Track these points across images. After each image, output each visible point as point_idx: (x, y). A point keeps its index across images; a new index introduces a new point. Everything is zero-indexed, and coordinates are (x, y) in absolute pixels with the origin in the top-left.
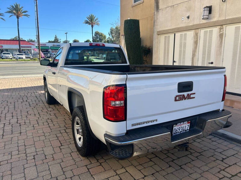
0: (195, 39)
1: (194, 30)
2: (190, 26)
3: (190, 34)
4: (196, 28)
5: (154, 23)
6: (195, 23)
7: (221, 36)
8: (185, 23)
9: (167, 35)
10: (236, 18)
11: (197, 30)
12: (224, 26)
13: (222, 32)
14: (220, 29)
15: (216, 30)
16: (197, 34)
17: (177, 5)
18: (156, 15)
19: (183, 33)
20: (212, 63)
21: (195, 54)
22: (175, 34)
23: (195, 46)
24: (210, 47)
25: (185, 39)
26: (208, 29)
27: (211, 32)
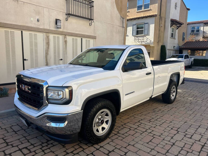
0: (46, 40)
1: (45, 33)
2: (41, 28)
3: (40, 37)
6: (45, 28)
7: (66, 42)
8: (34, 24)
11: (47, 33)
12: (66, 36)
13: (66, 40)
14: (65, 37)
15: (61, 37)
16: (48, 37)
17: (22, 3)
19: (33, 33)
21: (47, 53)
22: (22, 32)
23: (47, 46)
24: (59, 48)
25: (36, 38)
26: (56, 36)
27: (58, 37)
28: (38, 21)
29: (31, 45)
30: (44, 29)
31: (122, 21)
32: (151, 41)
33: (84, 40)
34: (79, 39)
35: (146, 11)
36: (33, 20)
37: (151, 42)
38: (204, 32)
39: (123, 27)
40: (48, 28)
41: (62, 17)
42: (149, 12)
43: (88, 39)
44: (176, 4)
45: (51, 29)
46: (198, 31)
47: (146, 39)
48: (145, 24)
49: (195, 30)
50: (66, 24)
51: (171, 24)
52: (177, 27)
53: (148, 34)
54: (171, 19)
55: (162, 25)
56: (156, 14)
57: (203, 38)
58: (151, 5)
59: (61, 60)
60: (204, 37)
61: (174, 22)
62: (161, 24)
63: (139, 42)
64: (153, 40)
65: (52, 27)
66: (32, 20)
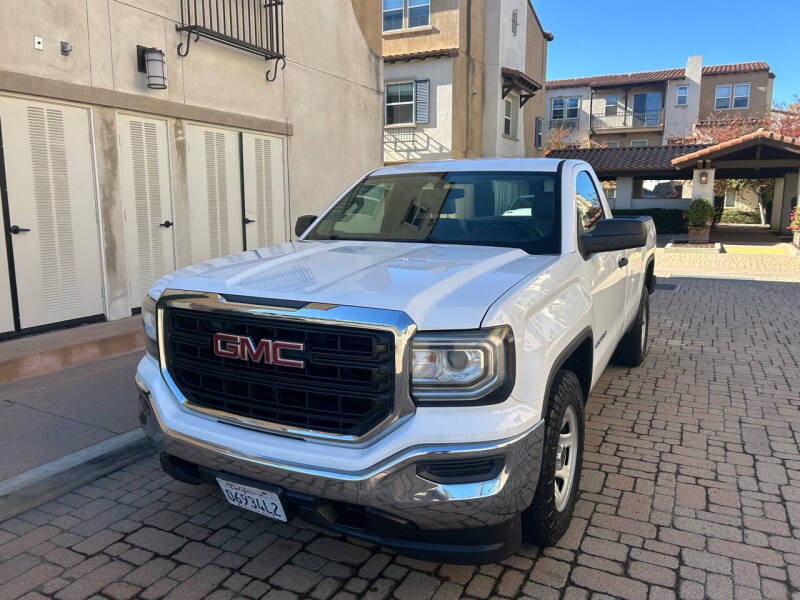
0: (102, 140)
1: (98, 109)
2: (78, 85)
3: (77, 121)
4: (103, 102)
6: (97, 83)
7: (181, 147)
8: (50, 65)
11: (106, 109)
12: (183, 122)
13: (180, 138)
14: (177, 128)
16: (109, 127)
19: (46, 106)
21: (111, 196)
23: (109, 167)
24: (155, 175)
25: (58, 131)
26: (143, 120)
27: (151, 129)
28: (65, 51)
29: (39, 162)
30: (93, 90)
31: (374, 71)
32: (441, 148)
33: (249, 138)
34: (231, 136)
35: (417, 34)
36: (45, 45)
37: (445, 151)
38: (592, 117)
39: (379, 92)
40: (109, 86)
41: (161, 39)
42: (428, 37)
43: (263, 137)
44: (515, 15)
45: (120, 90)
46: (574, 113)
47: (425, 138)
48: (417, 82)
49: (566, 108)
50: (179, 70)
51: (504, 87)
52: (522, 96)
53: (431, 122)
54: (503, 69)
55: (476, 89)
56: (457, 47)
57: (591, 137)
58: (436, 15)
59: (167, 224)
60: (593, 136)
61: (513, 81)
62: (473, 84)
63: (397, 151)
64: (448, 145)
65: (124, 80)
66: (40, 47)
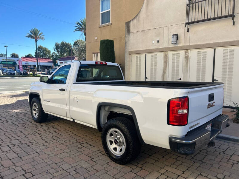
0: (164, 59)
1: (164, 52)
2: (160, 48)
3: (160, 55)
4: (166, 50)
5: (125, 44)
6: (164, 47)
7: (187, 58)
8: (155, 46)
9: (139, 55)
10: (199, 45)
11: (166, 52)
12: (188, 50)
13: (187, 55)
14: (186, 52)
15: (182, 53)
16: (166, 56)
17: (147, 31)
18: (127, 37)
19: (154, 54)
20: (180, 79)
21: (165, 71)
22: (146, 55)
24: (178, 66)
26: (176, 52)
27: (178, 54)
28: (158, 41)
29: (152, 65)
30: (162, 49)
36: (154, 42)
65: (171, 44)
